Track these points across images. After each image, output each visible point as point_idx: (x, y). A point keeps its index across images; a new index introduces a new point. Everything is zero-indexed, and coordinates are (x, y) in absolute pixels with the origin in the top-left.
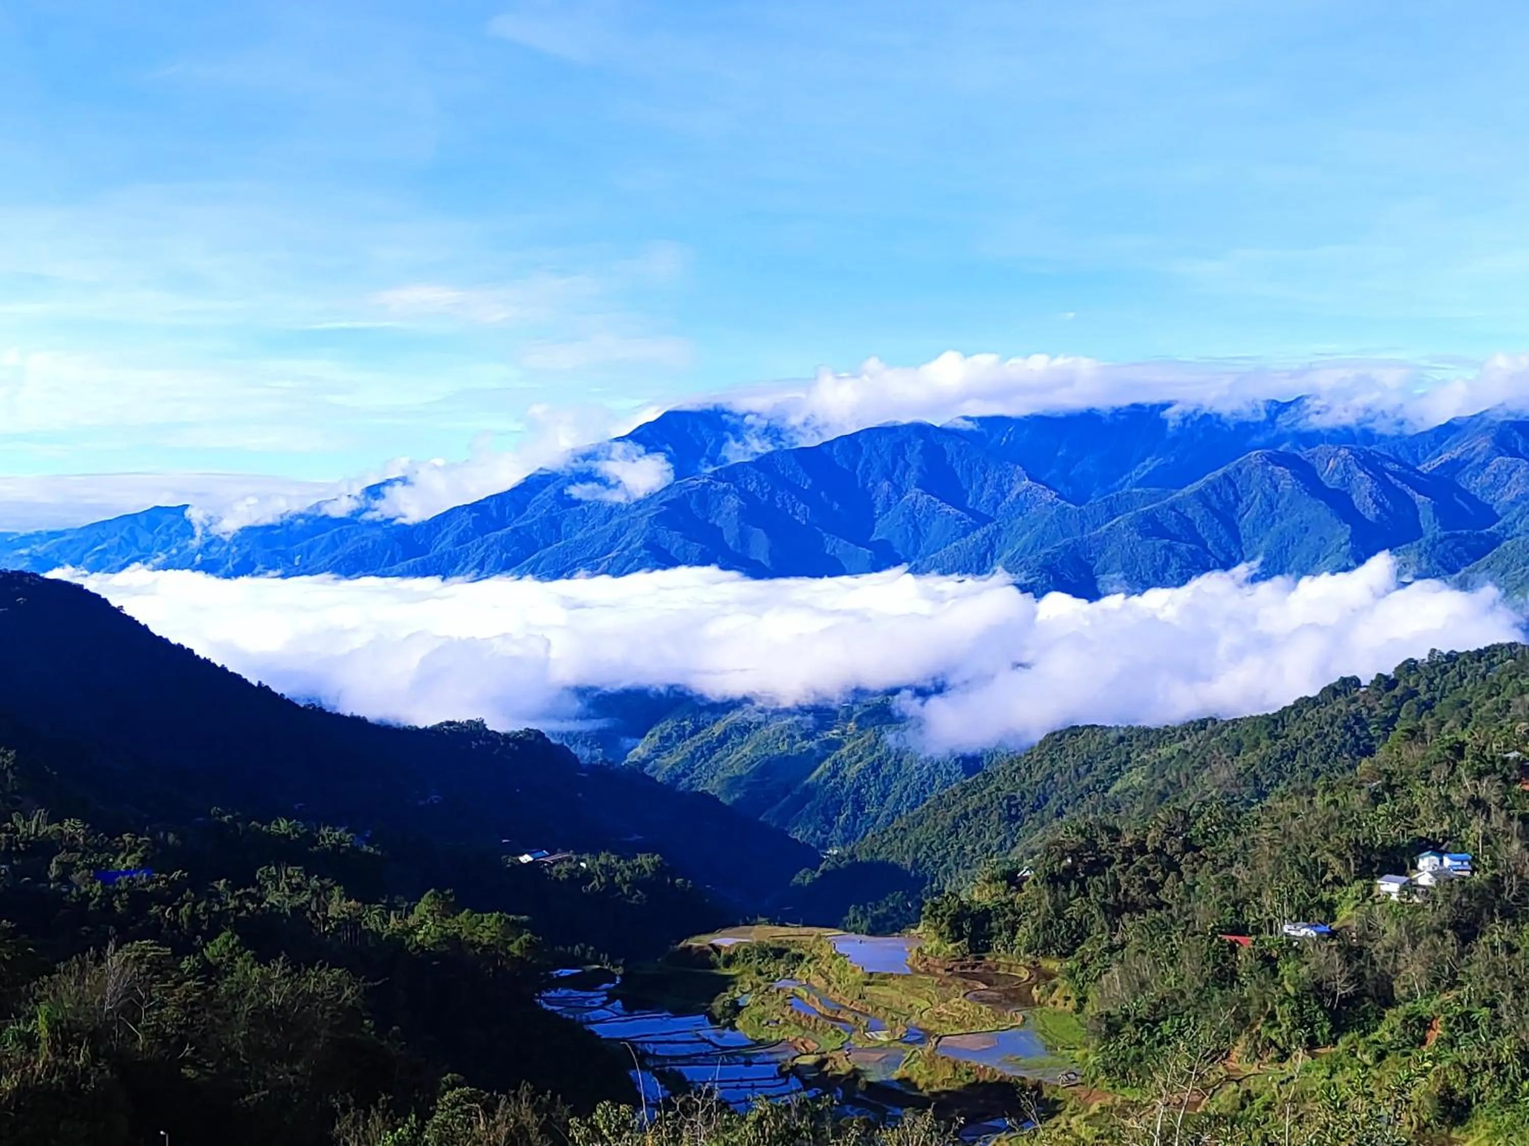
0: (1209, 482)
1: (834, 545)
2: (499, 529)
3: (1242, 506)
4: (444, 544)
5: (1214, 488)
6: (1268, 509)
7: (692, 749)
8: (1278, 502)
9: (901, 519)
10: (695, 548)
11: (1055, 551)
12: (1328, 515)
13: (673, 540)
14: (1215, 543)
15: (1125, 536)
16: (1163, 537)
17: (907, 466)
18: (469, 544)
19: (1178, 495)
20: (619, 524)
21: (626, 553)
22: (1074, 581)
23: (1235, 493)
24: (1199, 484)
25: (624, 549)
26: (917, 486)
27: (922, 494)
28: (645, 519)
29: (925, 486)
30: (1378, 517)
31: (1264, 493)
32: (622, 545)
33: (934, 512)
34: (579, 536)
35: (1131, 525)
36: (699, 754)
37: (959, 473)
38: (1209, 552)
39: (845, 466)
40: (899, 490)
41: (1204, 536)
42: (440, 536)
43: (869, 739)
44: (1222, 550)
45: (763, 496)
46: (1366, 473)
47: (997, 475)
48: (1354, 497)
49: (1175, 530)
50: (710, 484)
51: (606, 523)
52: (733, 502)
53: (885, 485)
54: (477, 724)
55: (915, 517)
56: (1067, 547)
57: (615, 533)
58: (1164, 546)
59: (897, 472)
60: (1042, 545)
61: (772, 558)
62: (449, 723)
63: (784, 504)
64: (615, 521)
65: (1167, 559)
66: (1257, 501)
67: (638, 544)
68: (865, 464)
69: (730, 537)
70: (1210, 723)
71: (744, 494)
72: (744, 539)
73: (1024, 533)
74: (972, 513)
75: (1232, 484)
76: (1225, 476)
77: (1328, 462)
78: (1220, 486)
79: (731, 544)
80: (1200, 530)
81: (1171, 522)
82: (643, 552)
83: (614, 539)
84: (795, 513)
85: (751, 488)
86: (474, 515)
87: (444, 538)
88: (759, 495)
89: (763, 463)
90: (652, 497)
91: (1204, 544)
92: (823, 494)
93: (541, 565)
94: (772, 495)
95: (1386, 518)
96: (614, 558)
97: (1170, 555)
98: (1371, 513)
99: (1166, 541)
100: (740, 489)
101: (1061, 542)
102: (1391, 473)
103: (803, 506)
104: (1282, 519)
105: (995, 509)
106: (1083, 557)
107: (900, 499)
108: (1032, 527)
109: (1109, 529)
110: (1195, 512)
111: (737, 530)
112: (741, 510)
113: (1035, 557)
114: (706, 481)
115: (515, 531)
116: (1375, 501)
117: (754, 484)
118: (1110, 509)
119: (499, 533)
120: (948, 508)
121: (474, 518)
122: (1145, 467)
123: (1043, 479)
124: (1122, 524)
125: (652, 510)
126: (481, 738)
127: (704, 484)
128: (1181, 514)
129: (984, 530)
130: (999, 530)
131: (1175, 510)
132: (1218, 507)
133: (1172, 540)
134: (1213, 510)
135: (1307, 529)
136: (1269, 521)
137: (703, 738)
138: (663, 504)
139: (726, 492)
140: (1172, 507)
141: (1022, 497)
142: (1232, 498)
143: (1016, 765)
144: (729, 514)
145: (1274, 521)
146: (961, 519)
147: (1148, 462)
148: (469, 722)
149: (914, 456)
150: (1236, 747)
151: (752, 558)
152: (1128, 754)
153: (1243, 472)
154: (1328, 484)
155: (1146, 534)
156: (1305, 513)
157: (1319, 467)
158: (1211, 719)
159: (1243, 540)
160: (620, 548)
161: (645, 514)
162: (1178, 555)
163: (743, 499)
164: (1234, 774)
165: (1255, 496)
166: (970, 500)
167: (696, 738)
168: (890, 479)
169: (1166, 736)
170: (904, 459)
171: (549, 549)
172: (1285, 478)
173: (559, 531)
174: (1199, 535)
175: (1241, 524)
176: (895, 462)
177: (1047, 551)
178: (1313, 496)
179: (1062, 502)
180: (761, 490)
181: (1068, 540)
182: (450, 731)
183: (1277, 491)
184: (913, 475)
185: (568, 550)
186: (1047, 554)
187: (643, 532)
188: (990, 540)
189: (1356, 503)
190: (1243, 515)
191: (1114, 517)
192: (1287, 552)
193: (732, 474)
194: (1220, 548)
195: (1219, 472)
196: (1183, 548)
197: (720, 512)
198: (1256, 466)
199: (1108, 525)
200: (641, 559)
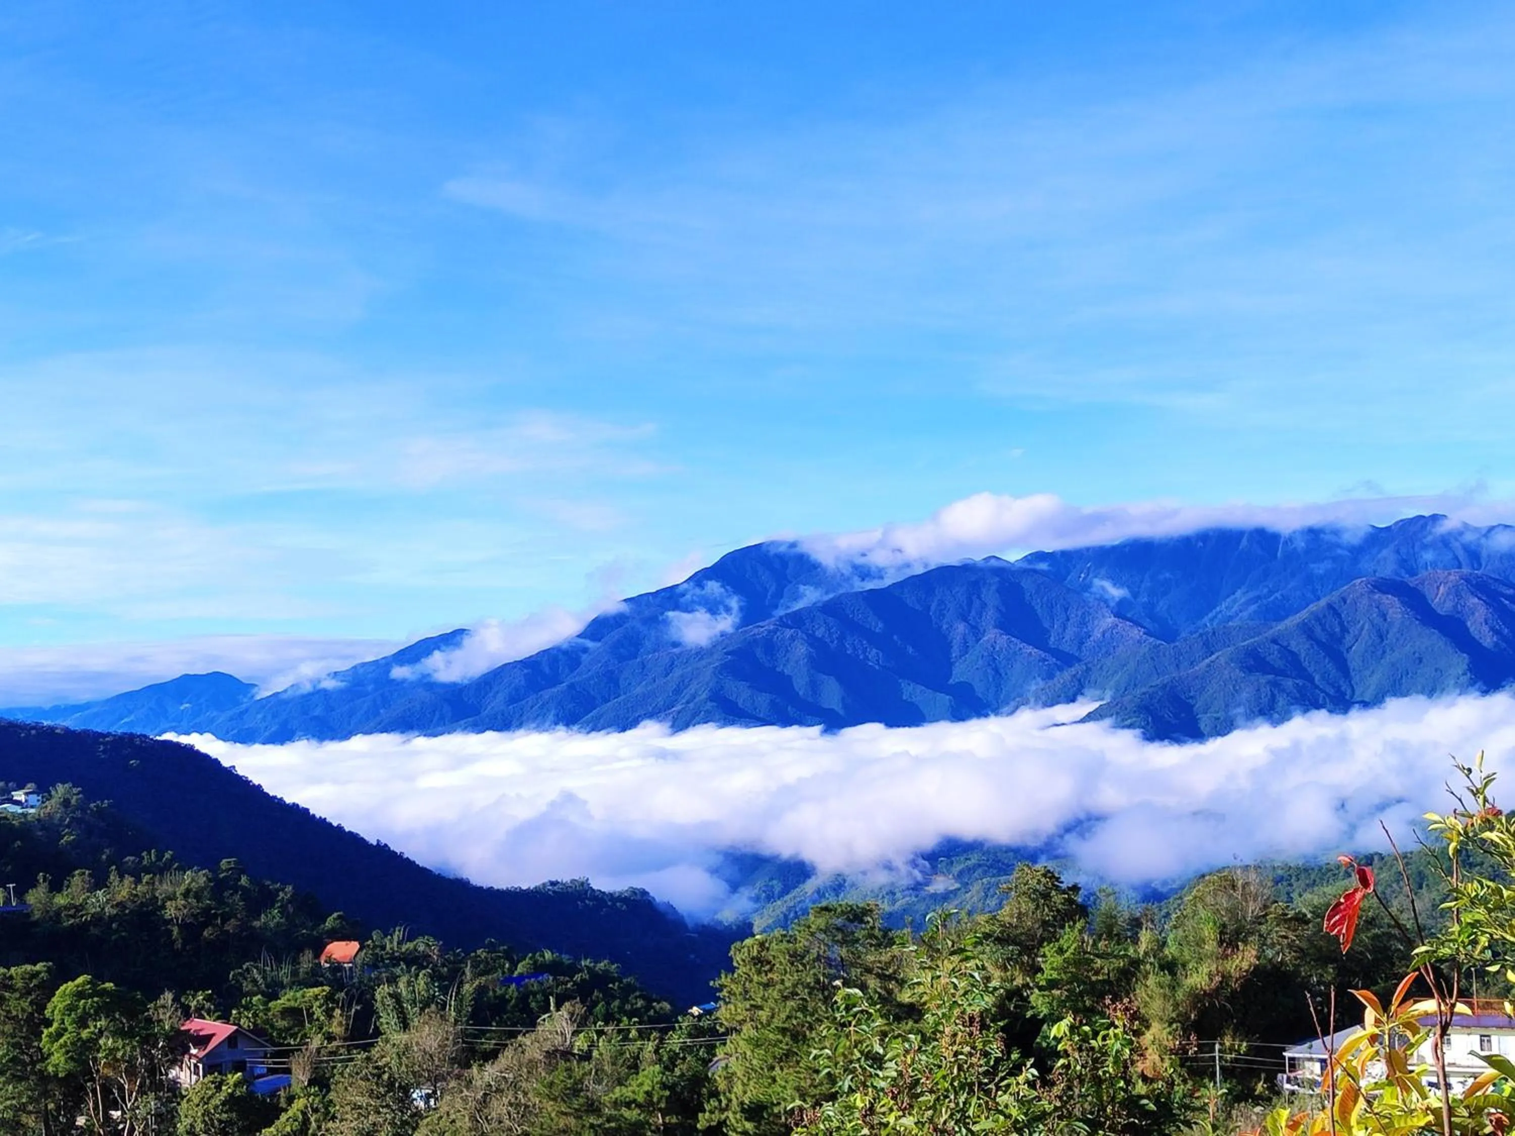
0: (1312, 613)
1: (912, 691)
2: (554, 686)
3: (1348, 639)
4: (496, 702)
5: (1318, 619)
6: (1378, 641)
7: (784, 909)
8: (1388, 632)
9: (980, 662)
10: (763, 700)
11: (1151, 690)
12: (1441, 644)
13: (740, 692)
14: (1323, 678)
15: (1226, 672)
16: (1265, 673)
17: (984, 605)
18: (523, 702)
19: (1279, 627)
20: (682, 676)
21: (691, 705)
22: (1174, 722)
23: (1341, 624)
24: (1304, 615)
25: (688, 702)
26: (996, 627)
27: (1001, 634)
28: (709, 672)
29: (1004, 626)
30: (1496, 645)
31: (1371, 622)
32: (687, 697)
33: (1015, 653)
34: (639, 690)
35: (1232, 660)
36: (792, 915)
37: (1039, 611)
38: (1317, 687)
39: (918, 607)
40: (976, 632)
41: (1311, 670)
42: (491, 695)
43: (978, 892)
44: (1332, 685)
45: (832, 642)
46: (1479, 598)
47: (1080, 613)
48: (1469, 624)
49: (1279, 664)
50: (775, 631)
51: (667, 675)
52: (801, 649)
53: (961, 627)
54: (582, 884)
55: (995, 659)
56: (1165, 686)
57: (678, 686)
58: (1269, 682)
59: (973, 613)
60: (1135, 685)
61: (845, 707)
62: (553, 884)
63: (855, 649)
64: (677, 673)
65: (1273, 696)
66: (1364, 632)
67: (704, 696)
68: (939, 605)
69: (800, 684)
70: (1376, 858)
71: (813, 641)
72: (814, 686)
73: (1116, 672)
74: (1057, 653)
75: (1337, 614)
76: (1330, 606)
77: (1438, 588)
78: (1325, 616)
79: (801, 693)
80: (1306, 664)
81: (1274, 657)
82: (709, 705)
83: (678, 691)
84: (867, 658)
85: (819, 634)
86: (526, 671)
87: (494, 697)
88: (828, 640)
89: (830, 609)
90: (714, 646)
91: (1311, 679)
92: (895, 637)
93: (602, 721)
94: (841, 638)
95: (1504, 645)
96: (679, 712)
97: (1276, 692)
98: (1488, 640)
99: (1271, 677)
100: (808, 635)
101: (1157, 681)
102: (1507, 597)
103: (874, 650)
104: (1392, 650)
105: (1079, 648)
106: (1183, 697)
107: (978, 640)
108: (1125, 665)
109: (1209, 666)
110: (1300, 646)
111: (807, 679)
112: (810, 658)
113: (1129, 697)
114: (772, 627)
115: (571, 686)
116: (1492, 629)
117: (823, 629)
118: (1206, 644)
119: (555, 690)
120: (1030, 649)
121: (525, 675)
122: (1235, 601)
123: (1129, 615)
124: (1222, 660)
125: (716, 661)
126: (587, 898)
127: (769, 631)
128: (1285, 648)
129: (1073, 670)
130: (1088, 670)
131: (1278, 644)
132: (1323, 638)
133: (1276, 675)
134: (1319, 643)
135: (1420, 660)
136: (1380, 653)
137: (795, 897)
138: (727, 653)
139: (793, 638)
140: (1274, 641)
141: (1108, 635)
142: (1337, 630)
143: (1165, 911)
144: (797, 662)
145: (1384, 652)
146: (1045, 660)
147: (1239, 593)
148: (573, 881)
149: (990, 596)
150: (1418, 879)
151: (826, 706)
152: (1288, 894)
153: (1348, 602)
154: (1439, 611)
155: (1249, 670)
156: (1418, 643)
157: (1429, 594)
158: (1376, 853)
159: (1353, 674)
160: (684, 701)
161: (710, 664)
162: (1284, 691)
163: (811, 645)
164: (1429, 905)
165: (1362, 628)
166: (1052, 639)
167: (787, 898)
168: (965, 619)
169: (1330, 874)
170: (979, 597)
171: (608, 704)
172: (1394, 606)
173: (617, 685)
174: (1305, 670)
175: (1349, 656)
176: (970, 603)
177: (1144, 690)
178: (1424, 625)
179: (1152, 639)
180: (830, 634)
181: (1166, 679)
182: (554, 892)
183: (1385, 620)
184: (990, 615)
185: (629, 705)
186: (1144, 694)
187: (707, 684)
188: (1079, 681)
189: (1471, 630)
190: (1351, 648)
191: (1212, 653)
192: (1400, 685)
193: (797, 620)
194: (1328, 683)
195: (1323, 602)
196: (1289, 683)
197: (788, 661)
198: (1362, 595)
199: (1207, 661)
200: (707, 711)
